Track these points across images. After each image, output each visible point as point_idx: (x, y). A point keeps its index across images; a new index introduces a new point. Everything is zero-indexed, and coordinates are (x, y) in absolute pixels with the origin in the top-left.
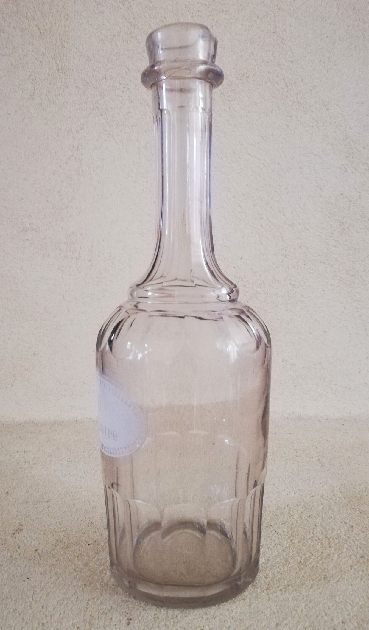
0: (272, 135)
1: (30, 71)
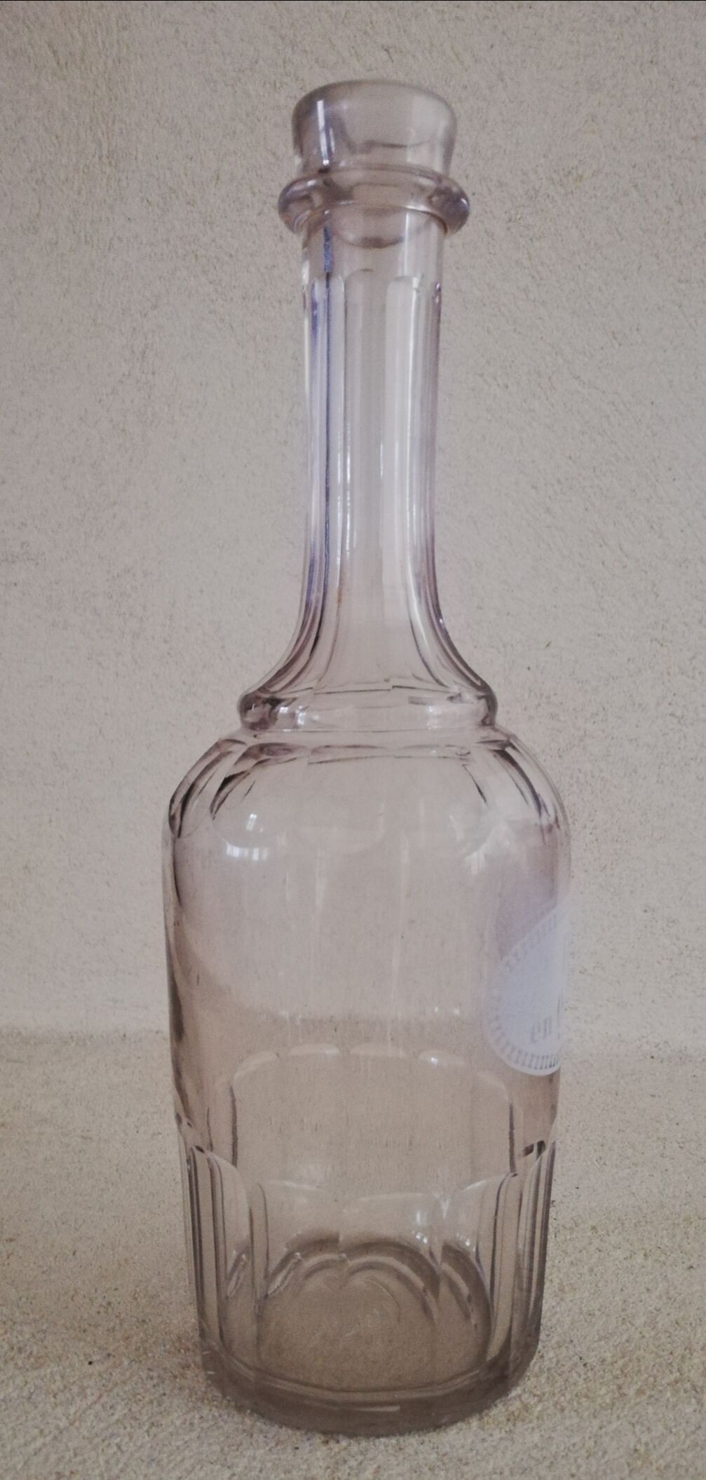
0: (638, 330)
1: (30, 161)
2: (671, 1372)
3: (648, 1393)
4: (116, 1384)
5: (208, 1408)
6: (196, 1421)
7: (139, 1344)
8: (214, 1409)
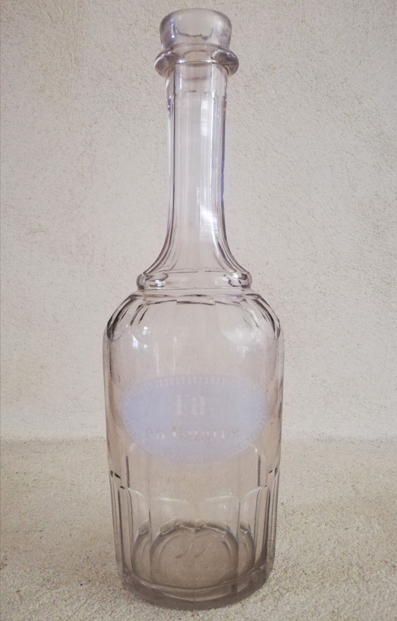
0: (300, 131)
1: (40, 62)
2: (344, 575)
3: (335, 585)
4: (94, 594)
6: (132, 609)
7: (103, 575)
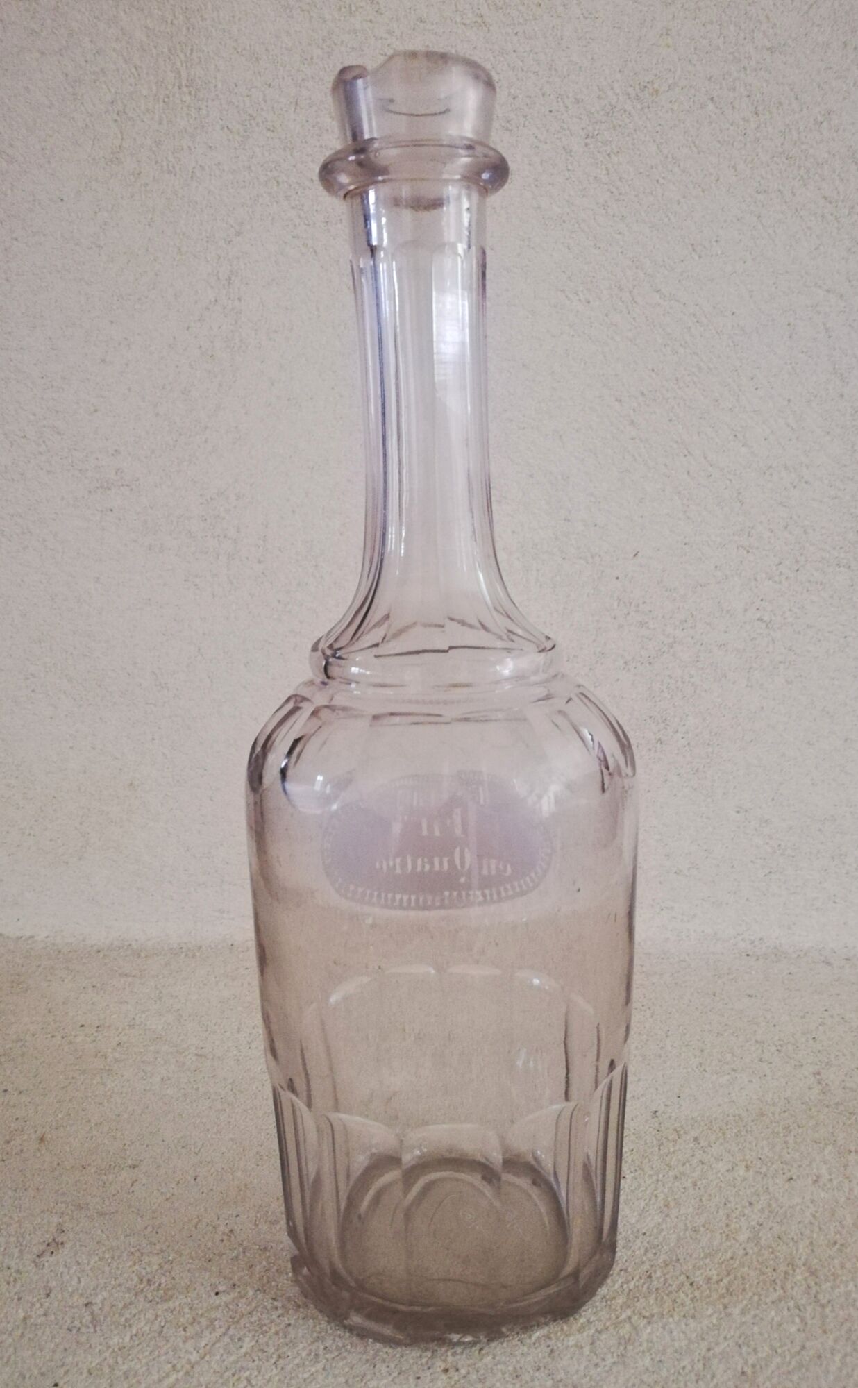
1: (110, 92)
2: (775, 1290)
3: (752, 1313)
4: (242, 1316)
5: (332, 1338)
6: (321, 1352)
7: (263, 1274)
8: (337, 1339)
